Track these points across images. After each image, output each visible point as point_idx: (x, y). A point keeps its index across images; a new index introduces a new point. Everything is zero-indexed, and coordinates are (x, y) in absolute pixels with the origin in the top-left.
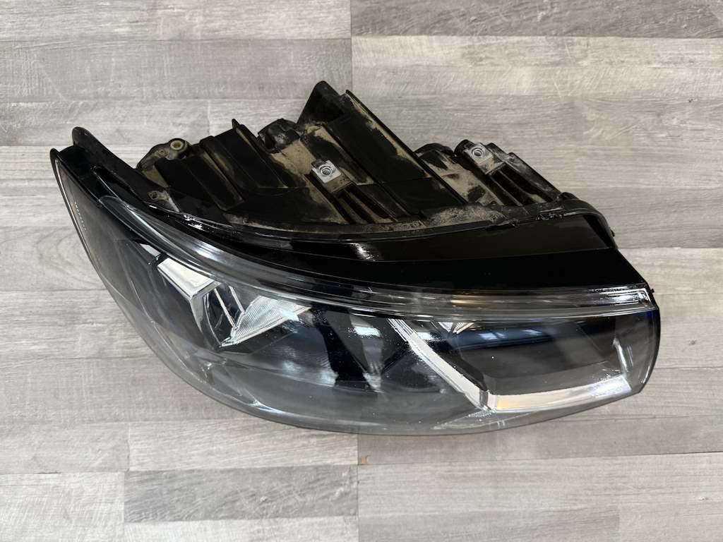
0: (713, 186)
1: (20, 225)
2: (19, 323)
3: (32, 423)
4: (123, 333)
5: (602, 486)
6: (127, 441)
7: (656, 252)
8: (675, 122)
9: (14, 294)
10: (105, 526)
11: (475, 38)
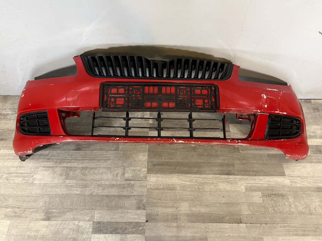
0: (226, 162)
1: (78, 166)
2: (75, 187)
3: (74, 209)
4: (96, 190)
5: (203, 230)
6: (94, 214)
7: (213, 176)
8: (216, 148)
9: (75, 181)
10: (87, 234)
11: (173, 132)
